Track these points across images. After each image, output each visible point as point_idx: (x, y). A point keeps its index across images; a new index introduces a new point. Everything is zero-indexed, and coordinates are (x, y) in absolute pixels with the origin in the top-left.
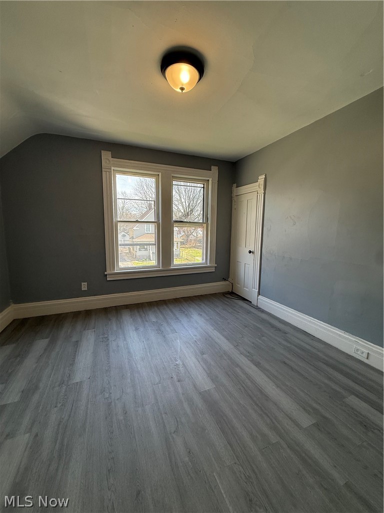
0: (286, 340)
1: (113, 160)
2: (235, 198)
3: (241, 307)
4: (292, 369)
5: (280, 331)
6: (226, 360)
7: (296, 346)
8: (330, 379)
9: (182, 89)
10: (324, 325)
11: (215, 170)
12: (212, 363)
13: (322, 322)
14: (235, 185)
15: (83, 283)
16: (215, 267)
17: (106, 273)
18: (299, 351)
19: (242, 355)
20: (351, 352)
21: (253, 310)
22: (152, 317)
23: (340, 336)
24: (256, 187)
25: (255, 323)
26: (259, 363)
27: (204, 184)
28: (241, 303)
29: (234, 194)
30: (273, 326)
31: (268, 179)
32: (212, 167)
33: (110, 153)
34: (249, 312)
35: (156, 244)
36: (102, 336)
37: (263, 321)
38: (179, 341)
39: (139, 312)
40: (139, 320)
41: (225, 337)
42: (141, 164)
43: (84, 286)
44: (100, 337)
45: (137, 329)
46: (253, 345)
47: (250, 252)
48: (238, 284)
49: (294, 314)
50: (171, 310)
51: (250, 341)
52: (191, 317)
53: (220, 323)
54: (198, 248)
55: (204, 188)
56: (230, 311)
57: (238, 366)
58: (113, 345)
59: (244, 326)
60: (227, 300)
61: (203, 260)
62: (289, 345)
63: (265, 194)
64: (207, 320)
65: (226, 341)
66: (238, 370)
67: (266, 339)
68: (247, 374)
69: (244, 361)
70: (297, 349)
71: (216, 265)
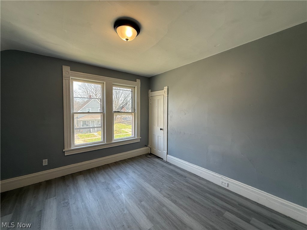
0: (187, 182)
1: (71, 72)
2: (150, 98)
3: (158, 163)
4: (194, 201)
5: (182, 176)
6: (156, 203)
7: (193, 185)
8: (214, 203)
9: (127, 40)
10: (205, 170)
11: (138, 81)
12: (148, 207)
13: (203, 168)
14: (150, 90)
15: (44, 160)
16: (140, 139)
17: (64, 150)
18: (195, 188)
19: (165, 197)
20: (219, 184)
21: (165, 164)
22: (101, 178)
23: (213, 175)
24: (162, 93)
25: (168, 173)
26: (176, 201)
27: (132, 89)
28: (157, 160)
29: (150, 96)
30: (178, 174)
31: (169, 89)
32: (137, 80)
33: (69, 68)
34: (163, 166)
35: (101, 127)
36: (63, 202)
37: (172, 171)
38: (123, 195)
39: (91, 176)
40: (92, 182)
41: (153, 186)
42: (91, 76)
43: (45, 162)
44: (62, 203)
45: (91, 191)
46: (169, 189)
47: (161, 129)
48: (154, 148)
49: (188, 165)
50: (113, 171)
51: (167, 186)
52: (128, 174)
53: (147, 176)
54: (123, 123)
55: (132, 91)
56: (151, 167)
57: (164, 206)
58: (73, 208)
59: (162, 176)
60: (148, 159)
61: (132, 135)
62: (189, 185)
63: (168, 97)
64: (138, 175)
65: (154, 189)
66: (164, 209)
67: (176, 183)
68: (171, 211)
69: (167, 202)
70: (193, 187)
71: (141, 138)
